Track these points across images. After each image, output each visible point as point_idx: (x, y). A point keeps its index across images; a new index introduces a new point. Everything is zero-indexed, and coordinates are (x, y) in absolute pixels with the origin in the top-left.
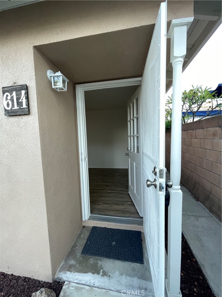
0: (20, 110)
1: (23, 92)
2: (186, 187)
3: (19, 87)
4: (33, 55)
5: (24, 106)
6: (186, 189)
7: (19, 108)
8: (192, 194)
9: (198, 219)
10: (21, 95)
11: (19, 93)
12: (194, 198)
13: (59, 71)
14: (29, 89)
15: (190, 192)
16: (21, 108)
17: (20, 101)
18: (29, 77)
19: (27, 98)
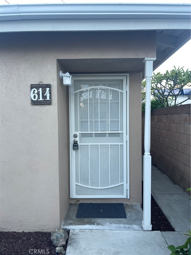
0: (44, 101)
1: (48, 89)
2: (166, 175)
3: (45, 86)
4: (56, 65)
5: (48, 98)
6: (166, 176)
7: (43, 100)
8: (172, 180)
9: (172, 196)
10: (46, 91)
11: (44, 89)
12: (173, 183)
13: (68, 72)
14: (52, 87)
15: (170, 178)
16: (46, 100)
17: (45, 95)
18: (52, 79)
19: (50, 93)
